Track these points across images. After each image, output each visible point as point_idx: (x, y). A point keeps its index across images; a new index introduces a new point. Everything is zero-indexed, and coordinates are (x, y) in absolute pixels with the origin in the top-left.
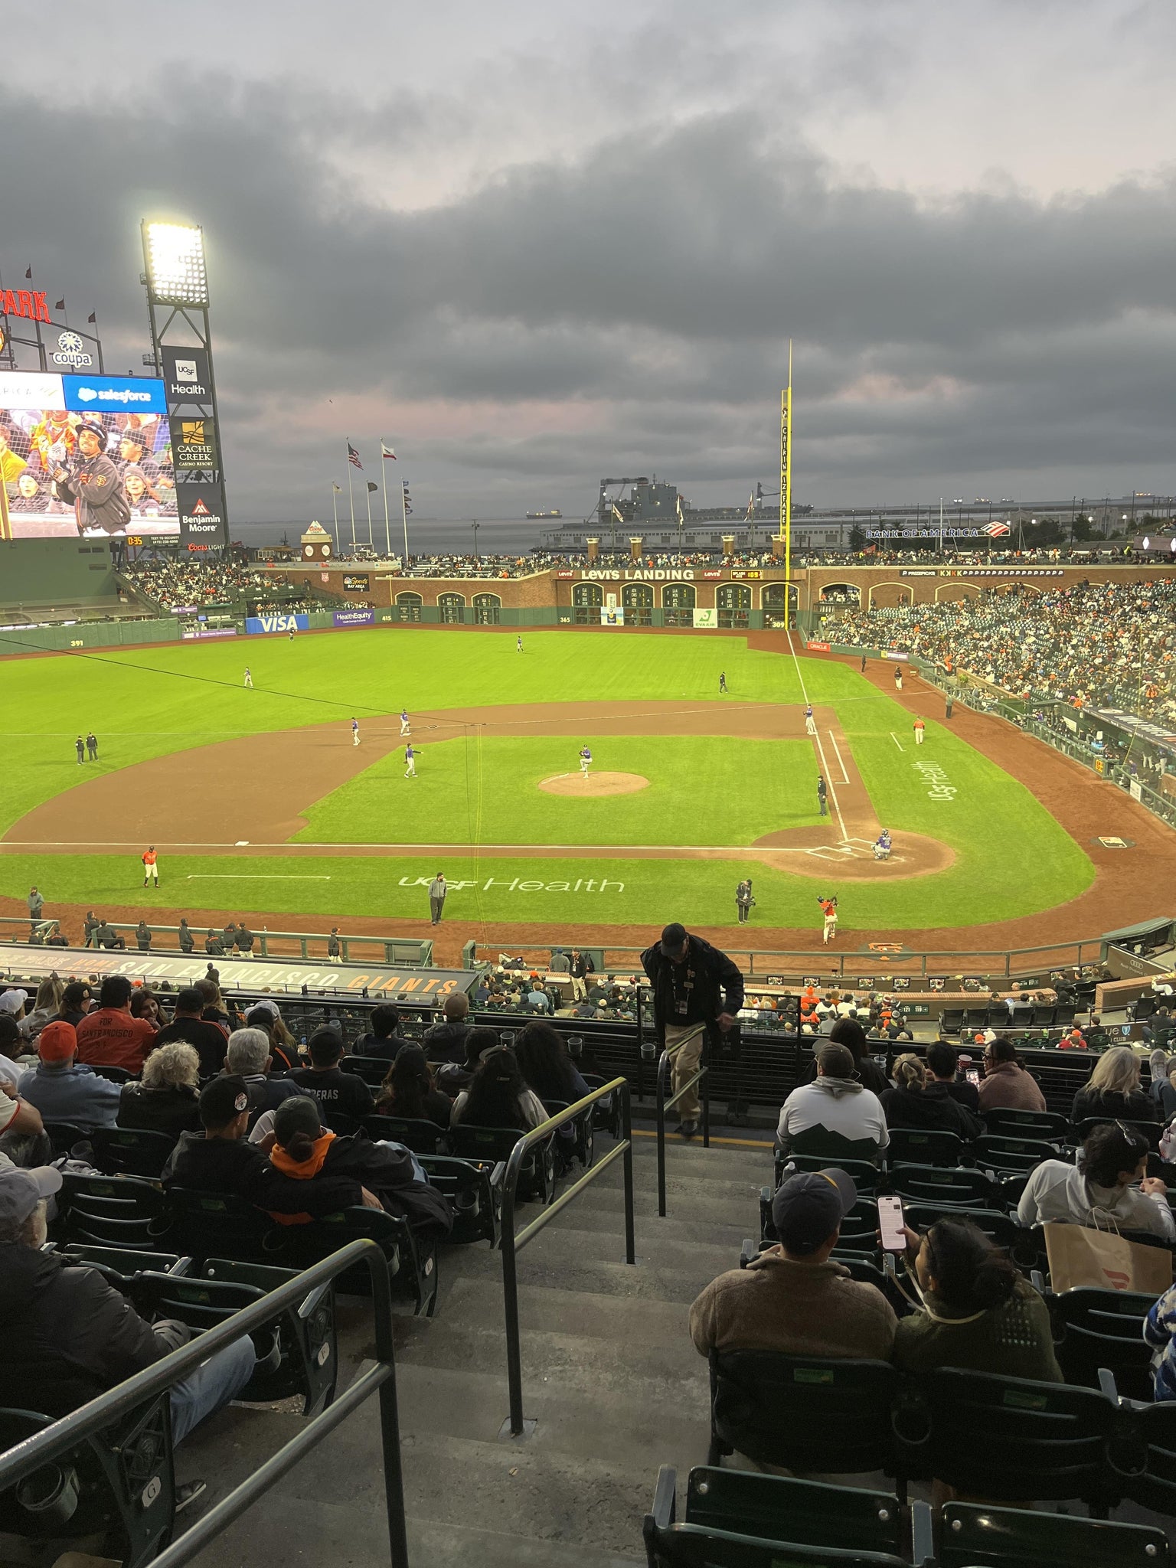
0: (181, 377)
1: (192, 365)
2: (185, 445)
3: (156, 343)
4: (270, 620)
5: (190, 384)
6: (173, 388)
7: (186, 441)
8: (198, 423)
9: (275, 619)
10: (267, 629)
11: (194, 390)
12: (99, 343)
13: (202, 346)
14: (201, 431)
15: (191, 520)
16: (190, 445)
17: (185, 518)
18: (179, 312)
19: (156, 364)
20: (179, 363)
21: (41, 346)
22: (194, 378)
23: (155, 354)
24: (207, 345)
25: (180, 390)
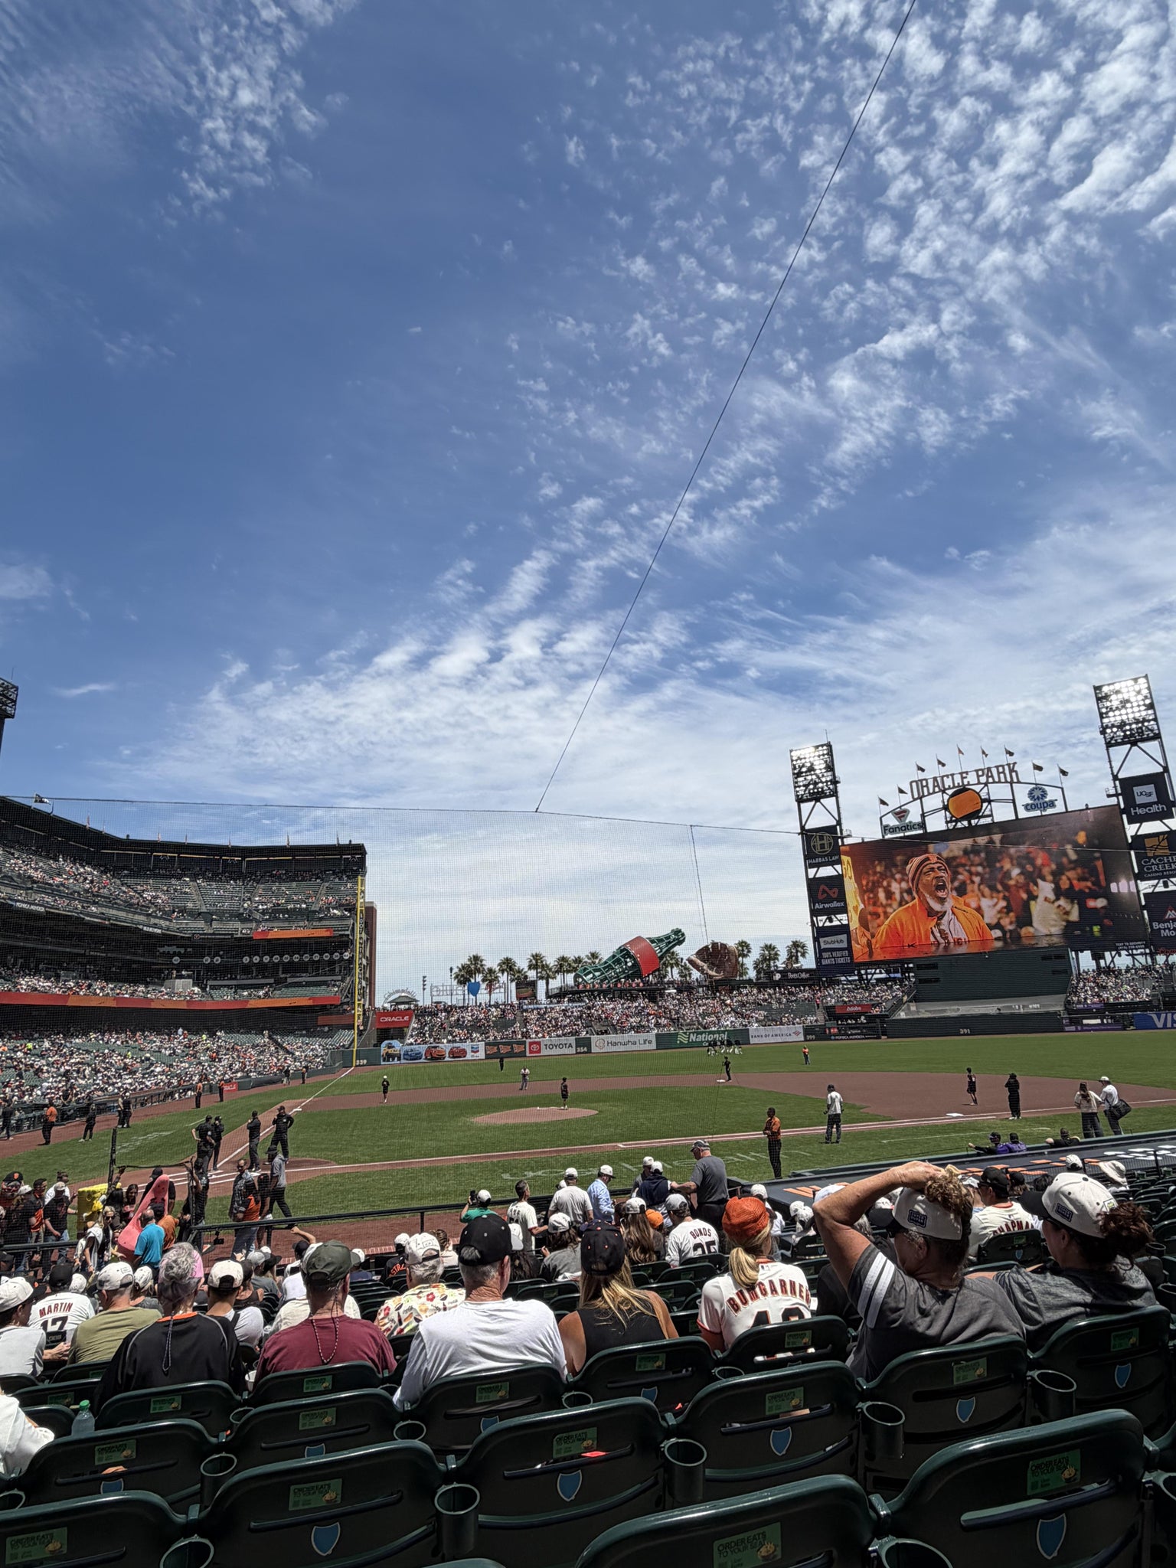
0: (1139, 800)
1: (1151, 788)
2: (1150, 858)
3: (1115, 778)
4: (1163, 1016)
5: (1150, 804)
6: (1133, 811)
7: (1150, 854)
8: (1161, 837)
9: (1169, 1015)
10: (1160, 1025)
11: (1154, 809)
12: (1062, 789)
13: (1161, 770)
14: (1165, 843)
15: (1161, 926)
16: (1155, 857)
17: (1156, 925)
18: (1135, 748)
19: (1117, 795)
20: (1137, 790)
21: (1014, 801)
22: (1154, 798)
23: (1115, 787)
24: (1166, 769)
25: (1140, 811)
